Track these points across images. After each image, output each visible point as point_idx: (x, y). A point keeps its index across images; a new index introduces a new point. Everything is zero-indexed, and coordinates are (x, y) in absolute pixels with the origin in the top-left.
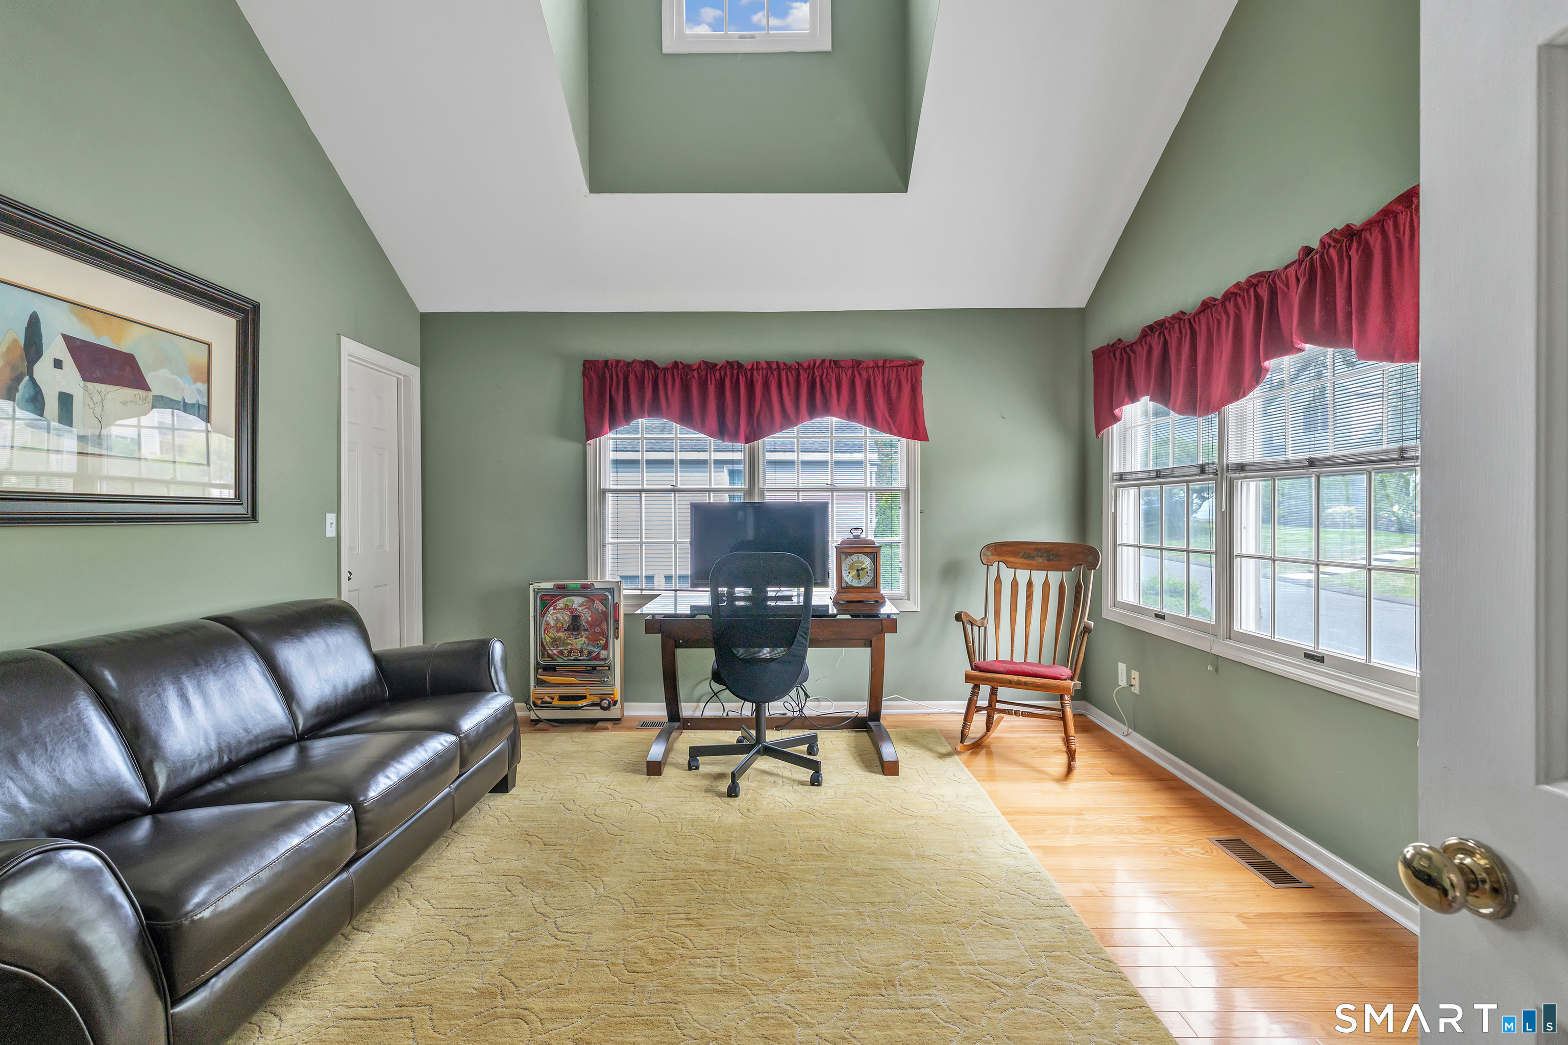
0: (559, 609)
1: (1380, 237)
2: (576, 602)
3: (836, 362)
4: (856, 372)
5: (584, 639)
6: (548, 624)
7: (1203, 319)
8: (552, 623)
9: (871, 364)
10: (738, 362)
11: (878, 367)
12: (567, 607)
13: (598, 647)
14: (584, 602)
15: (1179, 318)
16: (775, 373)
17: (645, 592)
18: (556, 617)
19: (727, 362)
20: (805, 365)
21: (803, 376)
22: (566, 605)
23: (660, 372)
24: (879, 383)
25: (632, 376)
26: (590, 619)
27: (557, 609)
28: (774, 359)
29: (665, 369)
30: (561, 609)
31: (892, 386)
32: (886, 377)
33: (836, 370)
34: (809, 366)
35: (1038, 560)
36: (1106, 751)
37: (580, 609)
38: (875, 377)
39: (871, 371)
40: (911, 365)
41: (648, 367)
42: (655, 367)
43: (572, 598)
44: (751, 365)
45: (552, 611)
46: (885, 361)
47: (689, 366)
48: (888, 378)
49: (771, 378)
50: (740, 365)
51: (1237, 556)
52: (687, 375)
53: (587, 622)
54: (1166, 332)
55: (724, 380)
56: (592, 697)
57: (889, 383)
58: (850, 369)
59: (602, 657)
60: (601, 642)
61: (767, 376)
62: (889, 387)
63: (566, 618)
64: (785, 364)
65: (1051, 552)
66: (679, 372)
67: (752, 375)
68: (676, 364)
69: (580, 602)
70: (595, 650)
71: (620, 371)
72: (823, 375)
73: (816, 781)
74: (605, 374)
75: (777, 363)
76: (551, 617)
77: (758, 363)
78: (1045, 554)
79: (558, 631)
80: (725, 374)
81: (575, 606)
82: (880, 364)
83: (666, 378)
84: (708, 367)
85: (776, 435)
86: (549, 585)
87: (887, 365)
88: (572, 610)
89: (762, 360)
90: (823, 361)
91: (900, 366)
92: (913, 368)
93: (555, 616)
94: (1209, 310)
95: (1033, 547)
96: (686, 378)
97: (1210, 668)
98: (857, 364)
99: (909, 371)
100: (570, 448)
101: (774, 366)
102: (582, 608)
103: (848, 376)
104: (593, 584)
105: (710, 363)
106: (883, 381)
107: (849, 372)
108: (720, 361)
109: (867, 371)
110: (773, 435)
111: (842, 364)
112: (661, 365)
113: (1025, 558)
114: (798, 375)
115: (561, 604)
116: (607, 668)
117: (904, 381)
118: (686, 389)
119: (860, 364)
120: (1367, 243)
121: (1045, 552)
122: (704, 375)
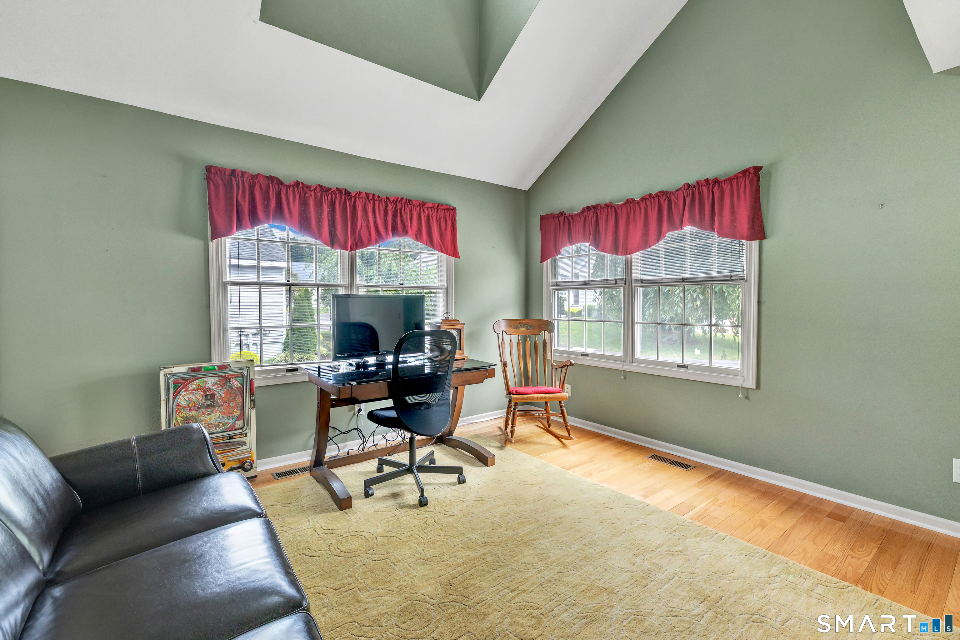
0: (191, 390)
1: (729, 186)
2: (209, 382)
3: (410, 201)
4: (422, 210)
5: (218, 413)
6: (179, 405)
7: (624, 209)
8: (184, 403)
9: (431, 206)
10: (346, 190)
11: (434, 208)
12: (199, 387)
13: (233, 419)
14: (218, 381)
15: (609, 206)
16: (372, 202)
17: (264, 368)
18: (188, 398)
19: (338, 189)
20: (392, 200)
21: (390, 207)
22: (198, 385)
23: (282, 187)
24: (435, 218)
25: (257, 188)
26: (223, 396)
27: (189, 391)
28: (372, 192)
29: (288, 186)
30: (194, 390)
31: (442, 222)
32: (438, 215)
33: (410, 206)
34: (393, 201)
35: (522, 329)
36: (560, 428)
37: (214, 387)
38: (432, 215)
39: (430, 209)
40: (451, 210)
41: (272, 182)
42: (280, 182)
43: (205, 379)
44: (356, 193)
45: (184, 393)
46: (439, 204)
47: (308, 187)
48: (439, 216)
49: (368, 205)
50: (347, 193)
51: (637, 323)
52: (306, 193)
53: (222, 398)
54: (598, 212)
55: (335, 202)
56: (230, 463)
57: (440, 219)
58: (419, 207)
59: (236, 426)
60: (235, 414)
61: (365, 203)
62: (440, 222)
63: (199, 398)
64: (379, 197)
65: (528, 325)
66: (299, 190)
67: (355, 201)
68: (297, 183)
69: (213, 381)
70: (230, 421)
71: (246, 181)
72: (402, 208)
73: (461, 481)
74: (232, 181)
75: (374, 195)
76: (182, 400)
77: (360, 193)
78: (525, 326)
79: (190, 410)
80: (336, 197)
81: (208, 385)
82: (436, 207)
83: (288, 194)
84: (324, 190)
85: (371, 247)
86: (183, 369)
87: (439, 208)
88: (205, 390)
89: (363, 191)
90: (402, 199)
91: (446, 209)
92: (453, 211)
93: (188, 396)
94: (629, 204)
95: (518, 322)
96: (305, 196)
97: (622, 377)
98: (422, 204)
99: (451, 212)
100: (195, 244)
101: (371, 197)
102: (216, 386)
103: (417, 212)
104: (229, 365)
105: (325, 187)
106: (437, 218)
107: (418, 209)
108: (333, 188)
109: (428, 210)
110: (369, 247)
111: (414, 203)
112: (286, 183)
113: (515, 328)
114: (387, 206)
115: (193, 386)
116: (244, 435)
117: (448, 219)
118: (304, 203)
119: (424, 205)
120: (722, 188)
121: (525, 325)
122: (319, 196)
